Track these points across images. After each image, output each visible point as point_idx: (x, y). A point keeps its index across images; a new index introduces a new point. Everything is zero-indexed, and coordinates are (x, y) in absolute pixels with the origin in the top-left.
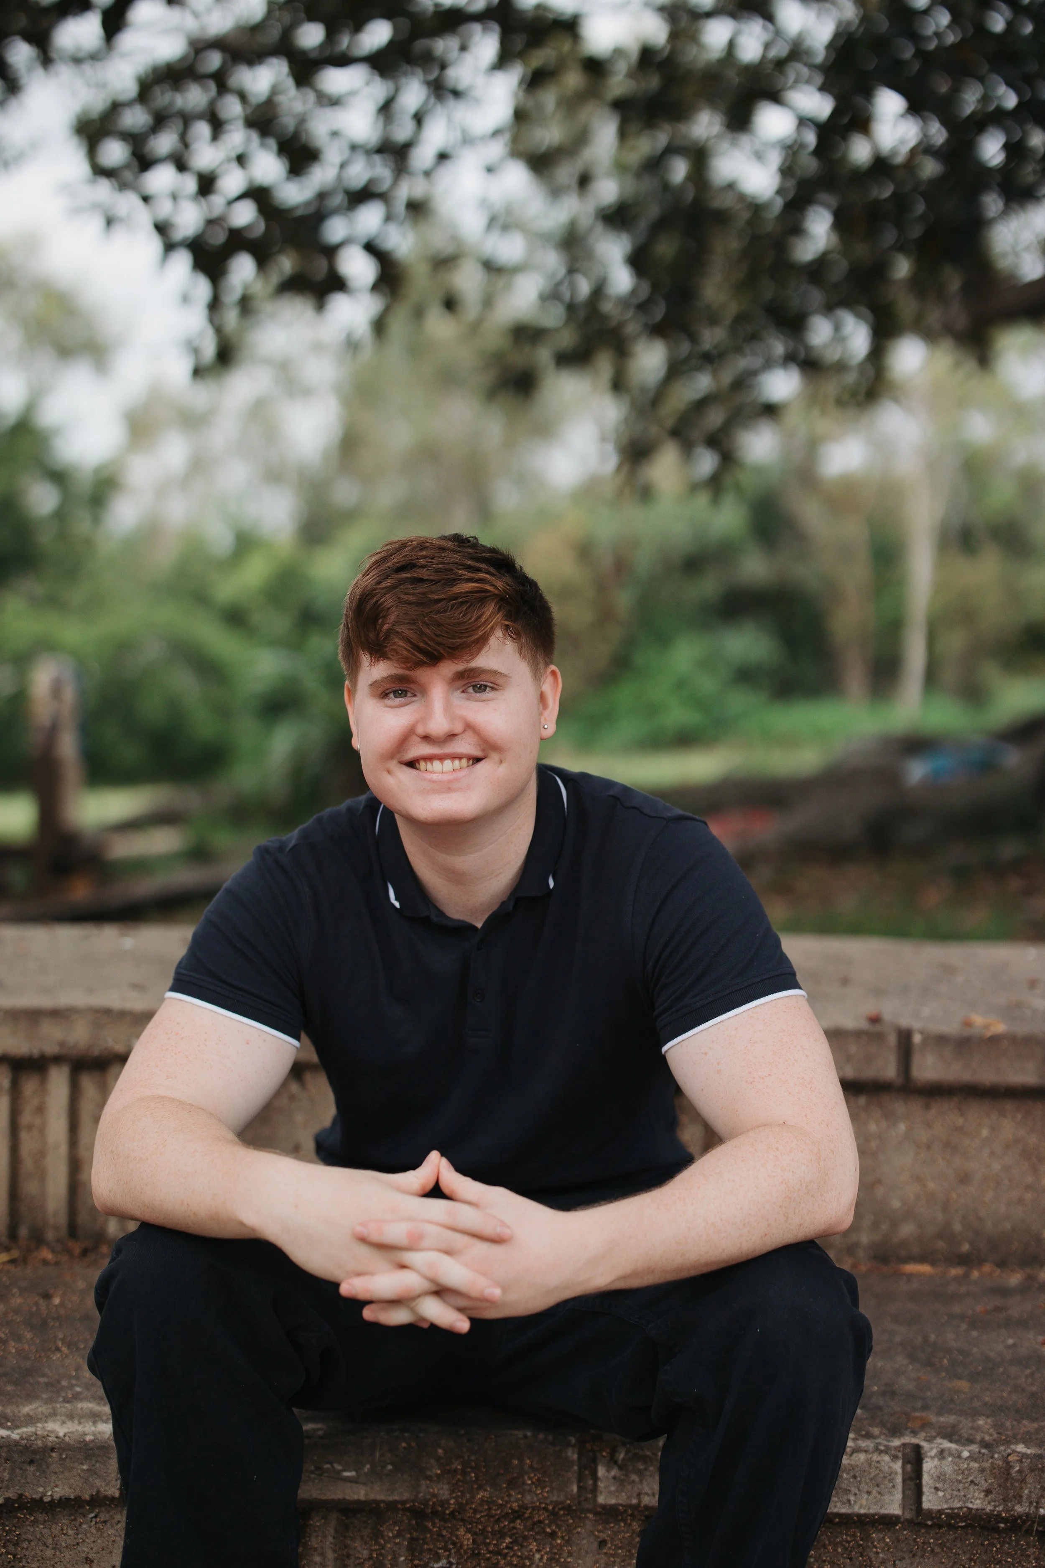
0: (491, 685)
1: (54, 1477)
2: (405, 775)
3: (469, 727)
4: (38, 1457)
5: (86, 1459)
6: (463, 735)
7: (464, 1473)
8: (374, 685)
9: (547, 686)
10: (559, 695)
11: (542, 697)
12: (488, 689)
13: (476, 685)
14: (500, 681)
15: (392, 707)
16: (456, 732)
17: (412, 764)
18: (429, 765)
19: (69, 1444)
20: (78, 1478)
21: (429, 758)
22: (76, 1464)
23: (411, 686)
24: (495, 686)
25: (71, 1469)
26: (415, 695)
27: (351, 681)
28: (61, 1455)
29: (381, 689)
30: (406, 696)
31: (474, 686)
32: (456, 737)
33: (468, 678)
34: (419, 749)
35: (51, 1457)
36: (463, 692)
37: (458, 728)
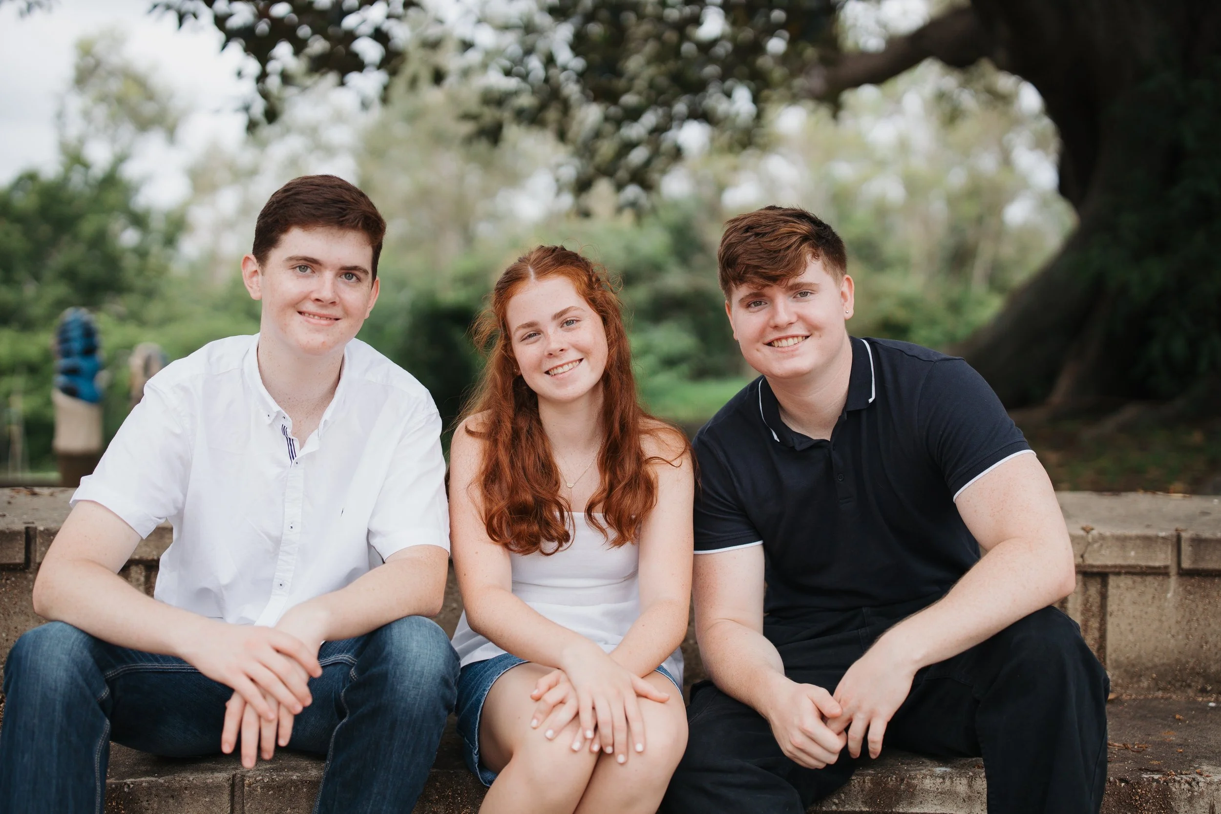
0: (810, 291)
1: (187, 807)
2: (767, 350)
3: (801, 318)
4: (176, 793)
5: (207, 794)
6: (797, 323)
7: (454, 798)
8: (742, 300)
9: (845, 288)
10: (853, 292)
11: (843, 294)
12: (809, 294)
13: (802, 293)
14: (815, 288)
15: (754, 312)
16: (792, 322)
17: (770, 344)
18: (780, 344)
19: (196, 785)
20: (202, 806)
21: (779, 339)
22: (201, 798)
23: (763, 298)
24: (813, 292)
25: (198, 801)
26: (766, 303)
27: (728, 300)
28: (191, 792)
29: (746, 303)
30: (761, 304)
31: (800, 293)
32: (793, 325)
33: (796, 289)
34: (772, 336)
35: (184, 793)
36: (794, 297)
37: (794, 319)
